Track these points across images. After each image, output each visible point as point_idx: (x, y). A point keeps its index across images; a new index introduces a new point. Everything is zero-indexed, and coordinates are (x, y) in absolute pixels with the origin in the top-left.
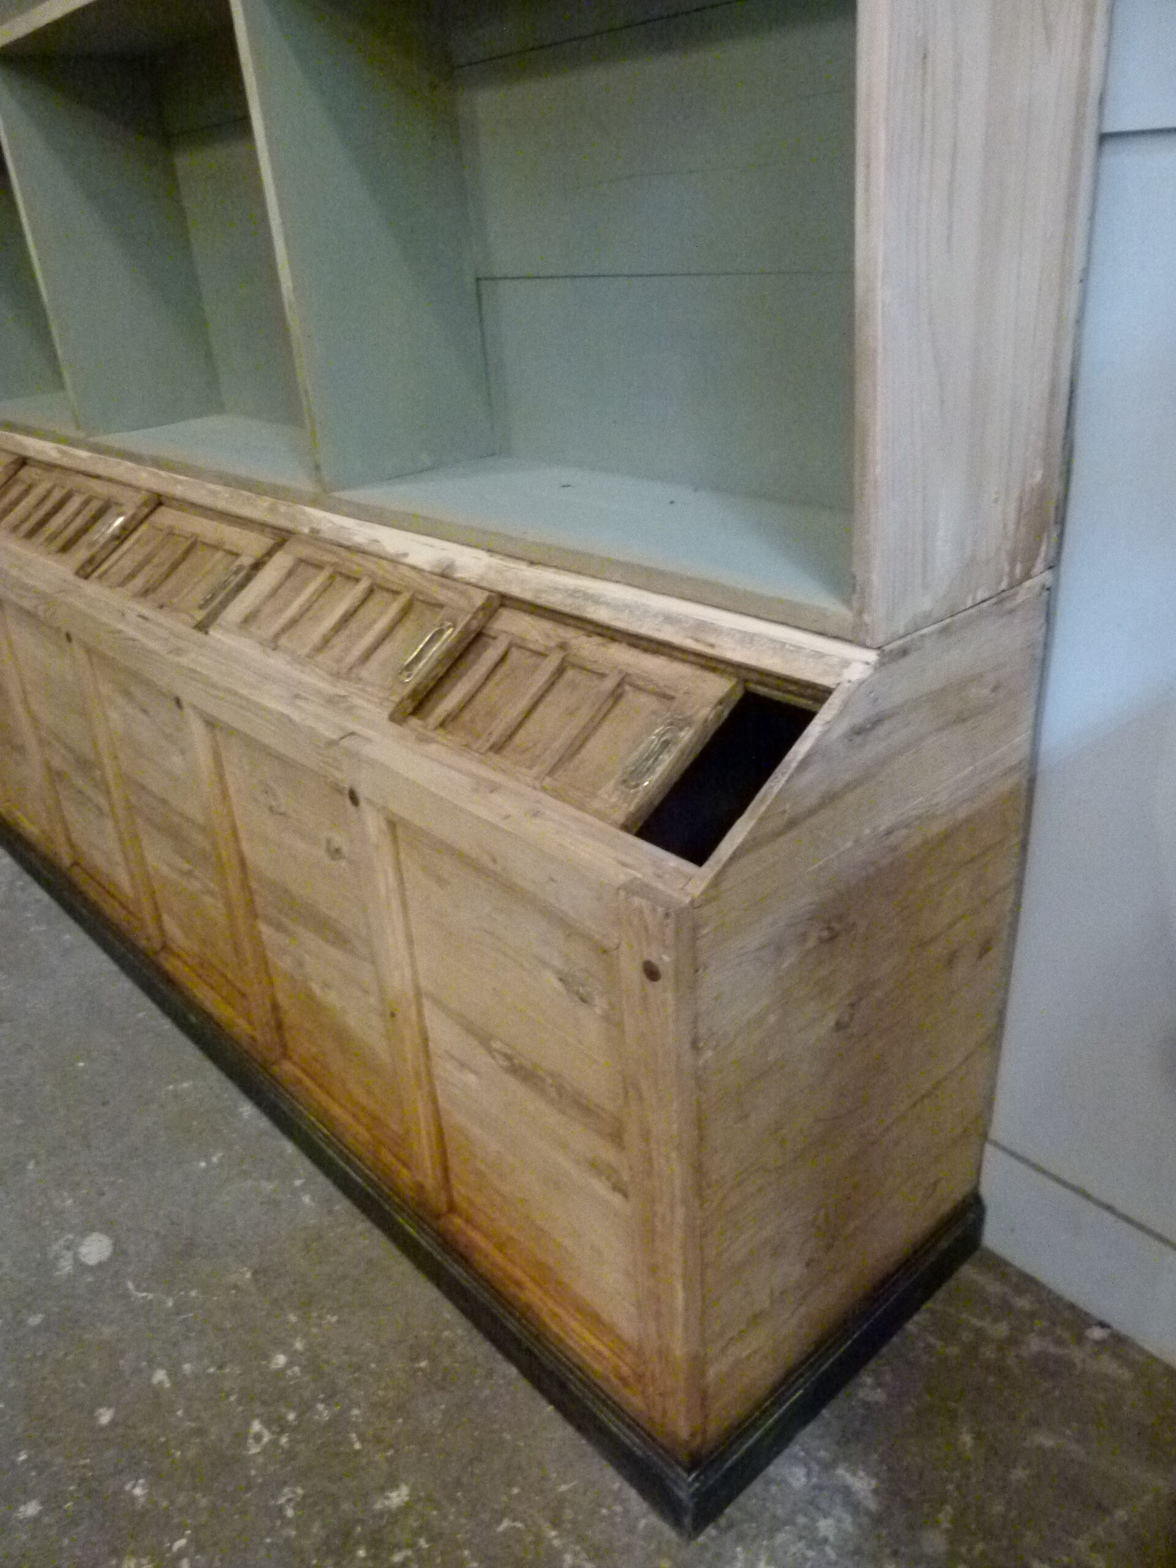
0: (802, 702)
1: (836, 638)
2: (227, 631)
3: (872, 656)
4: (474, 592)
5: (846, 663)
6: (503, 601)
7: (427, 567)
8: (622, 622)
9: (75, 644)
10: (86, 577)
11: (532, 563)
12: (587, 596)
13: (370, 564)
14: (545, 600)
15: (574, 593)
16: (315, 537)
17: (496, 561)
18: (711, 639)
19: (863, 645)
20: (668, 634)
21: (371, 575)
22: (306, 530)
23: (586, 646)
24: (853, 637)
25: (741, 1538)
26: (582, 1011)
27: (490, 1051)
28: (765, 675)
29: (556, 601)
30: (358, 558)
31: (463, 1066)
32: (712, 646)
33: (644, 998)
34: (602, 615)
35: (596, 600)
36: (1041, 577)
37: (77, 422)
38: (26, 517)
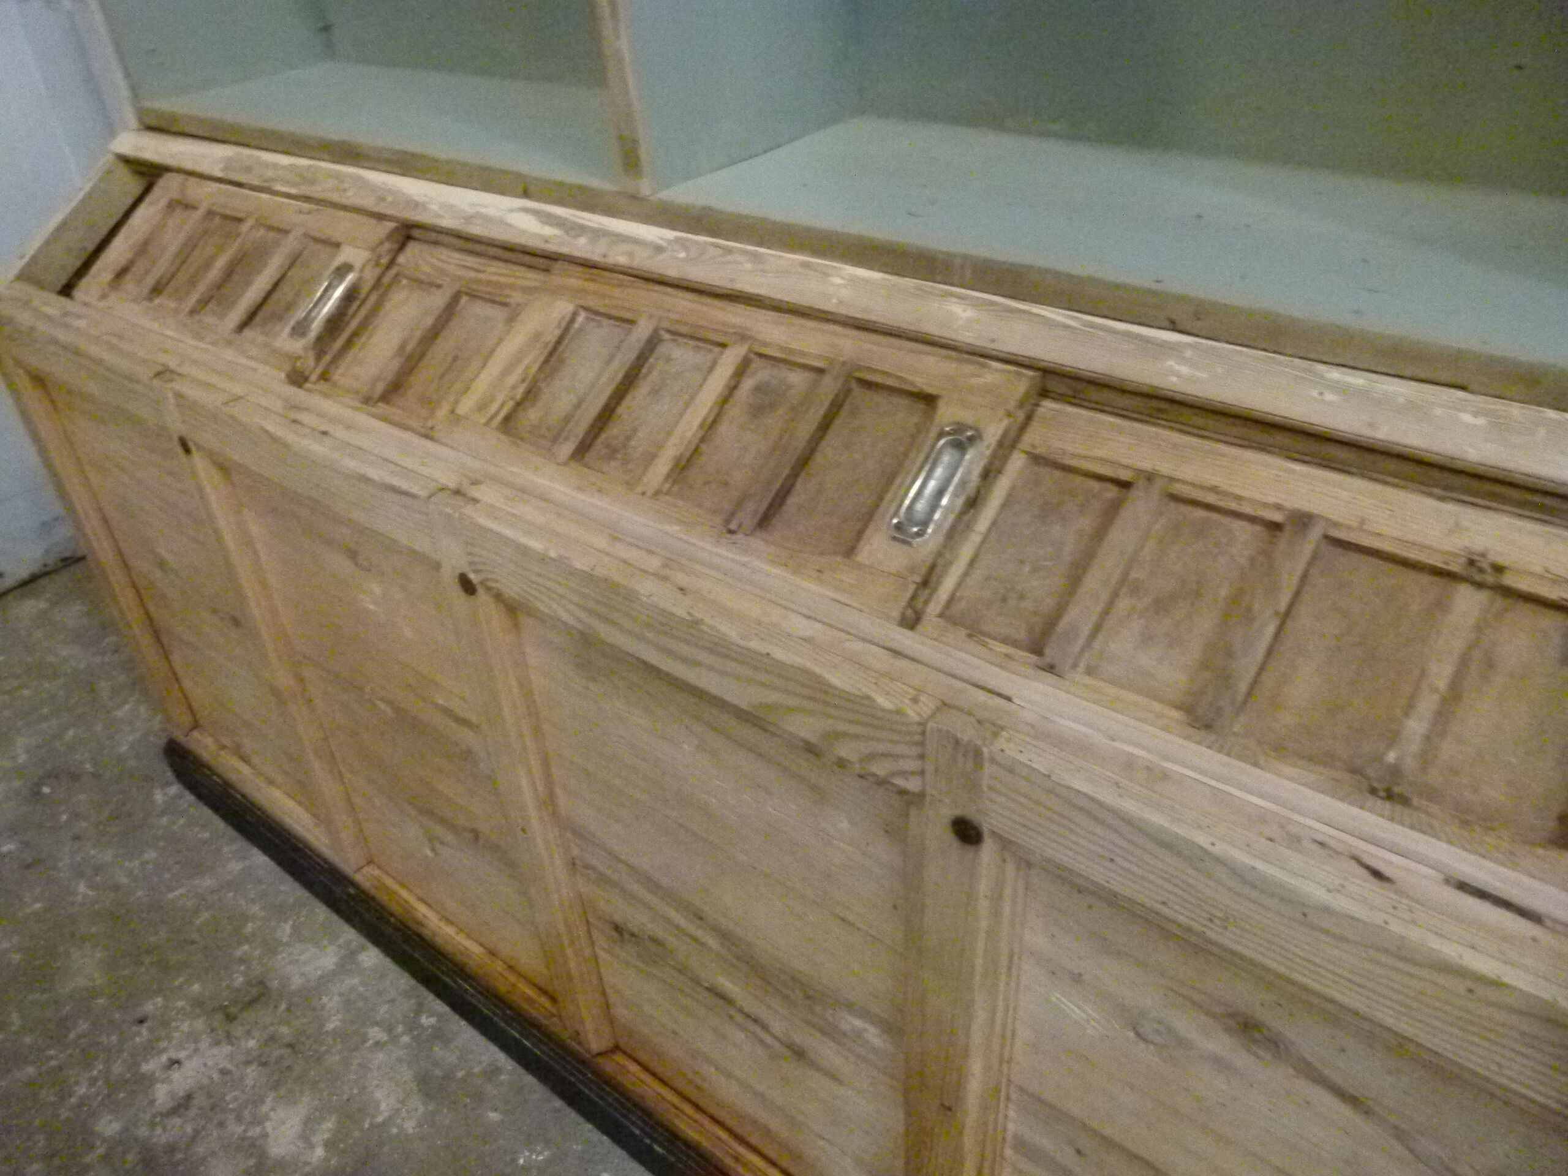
37: (631, 162)
38: (531, 394)
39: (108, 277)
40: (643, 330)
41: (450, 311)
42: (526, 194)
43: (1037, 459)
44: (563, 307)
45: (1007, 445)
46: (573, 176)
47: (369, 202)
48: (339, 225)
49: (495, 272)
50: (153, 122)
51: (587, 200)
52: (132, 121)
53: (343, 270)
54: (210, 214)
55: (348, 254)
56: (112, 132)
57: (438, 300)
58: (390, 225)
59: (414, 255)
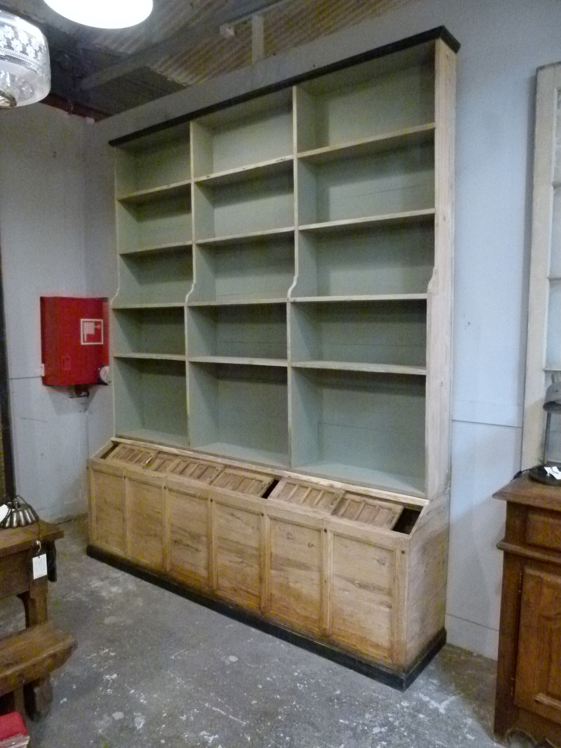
0: (417, 510)
1: (422, 498)
2: (274, 498)
3: (428, 501)
4: (341, 491)
5: (425, 502)
6: (348, 492)
7: (326, 485)
8: (378, 496)
9: (213, 502)
10: (211, 485)
11: (353, 485)
12: (369, 491)
13: (310, 484)
14: (359, 492)
15: (366, 491)
16: (289, 477)
17: (343, 484)
18: (398, 499)
19: (427, 499)
20: (388, 498)
21: (311, 487)
22: (287, 476)
23: (370, 501)
24: (425, 498)
25: (414, 691)
26: (383, 567)
27: (354, 584)
28: (409, 505)
29: (362, 492)
30: (305, 483)
31: (344, 590)
32: (399, 500)
33: (401, 557)
34: (373, 495)
35: (371, 492)
36: (448, 489)
37: (189, 444)
38: (175, 469)
39: (112, 457)
40: (188, 462)
41: (164, 462)
42: (176, 448)
43: (225, 473)
44: (179, 460)
45: (221, 471)
46: (183, 446)
47: (155, 448)
48: (149, 451)
49: (171, 457)
50: (118, 436)
51: (184, 449)
52: (114, 435)
53: (151, 456)
54: (129, 449)
55: (151, 454)
56: (111, 436)
57: (163, 460)
58: (157, 452)
59: (160, 455)
